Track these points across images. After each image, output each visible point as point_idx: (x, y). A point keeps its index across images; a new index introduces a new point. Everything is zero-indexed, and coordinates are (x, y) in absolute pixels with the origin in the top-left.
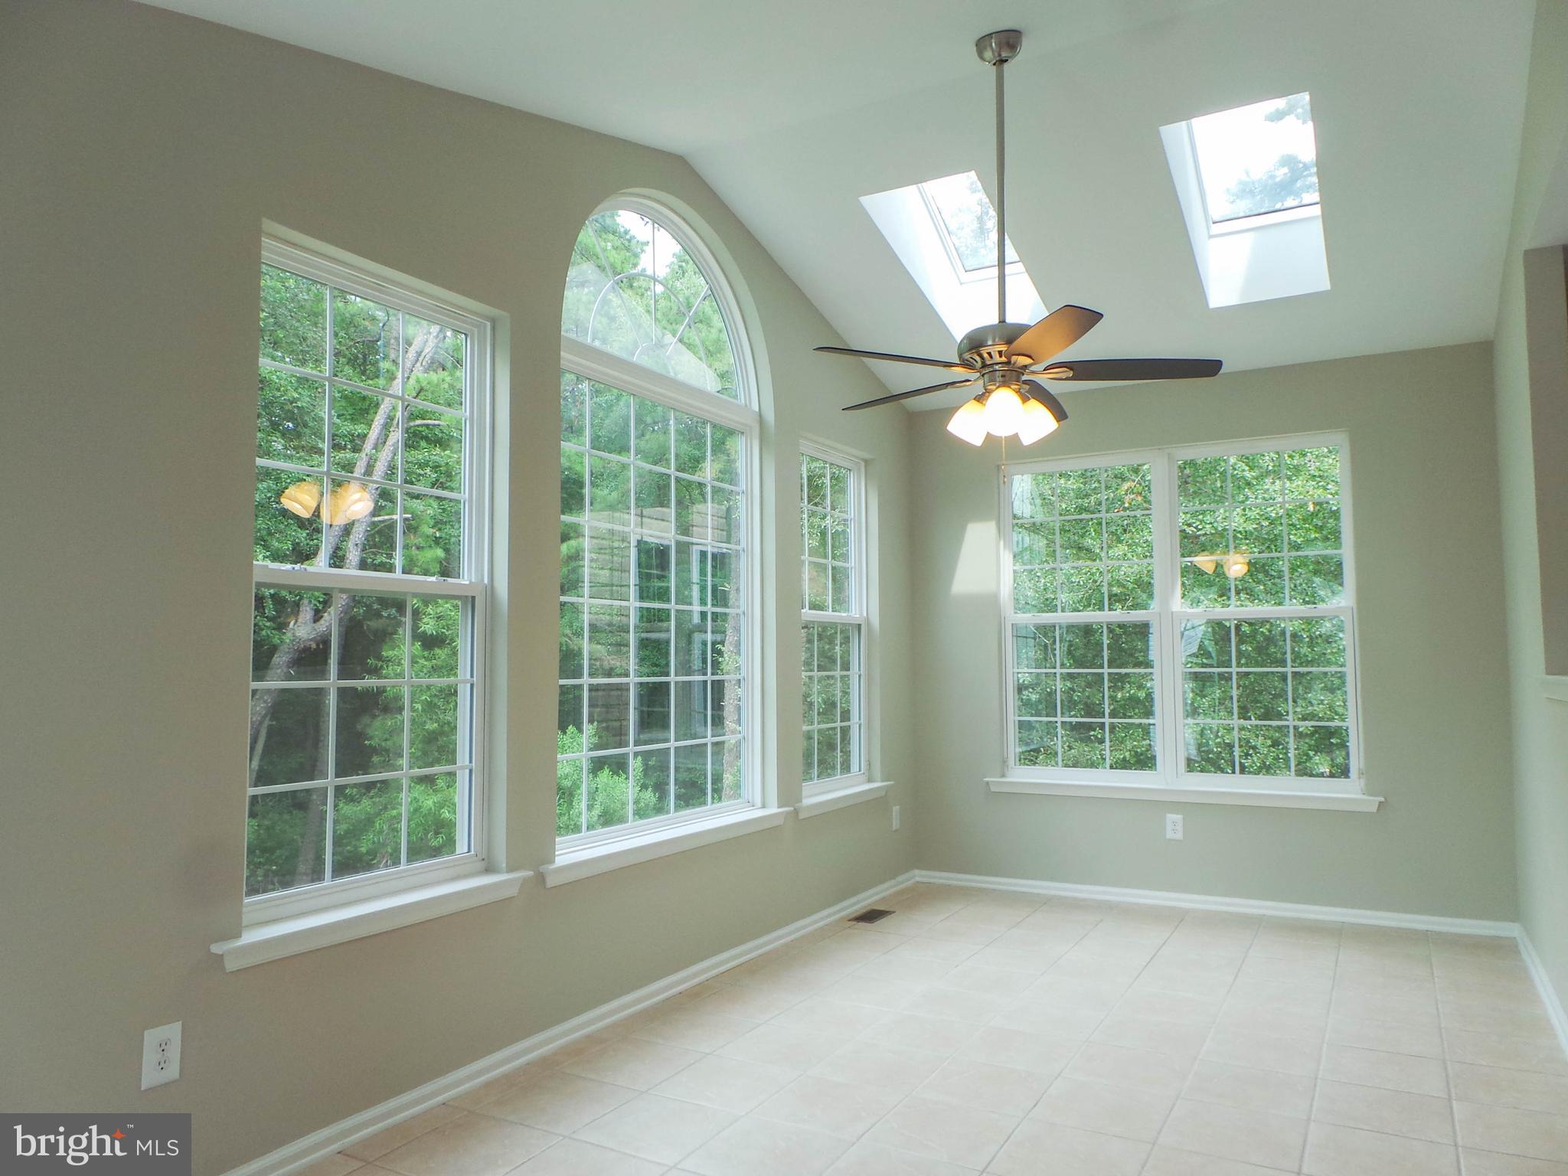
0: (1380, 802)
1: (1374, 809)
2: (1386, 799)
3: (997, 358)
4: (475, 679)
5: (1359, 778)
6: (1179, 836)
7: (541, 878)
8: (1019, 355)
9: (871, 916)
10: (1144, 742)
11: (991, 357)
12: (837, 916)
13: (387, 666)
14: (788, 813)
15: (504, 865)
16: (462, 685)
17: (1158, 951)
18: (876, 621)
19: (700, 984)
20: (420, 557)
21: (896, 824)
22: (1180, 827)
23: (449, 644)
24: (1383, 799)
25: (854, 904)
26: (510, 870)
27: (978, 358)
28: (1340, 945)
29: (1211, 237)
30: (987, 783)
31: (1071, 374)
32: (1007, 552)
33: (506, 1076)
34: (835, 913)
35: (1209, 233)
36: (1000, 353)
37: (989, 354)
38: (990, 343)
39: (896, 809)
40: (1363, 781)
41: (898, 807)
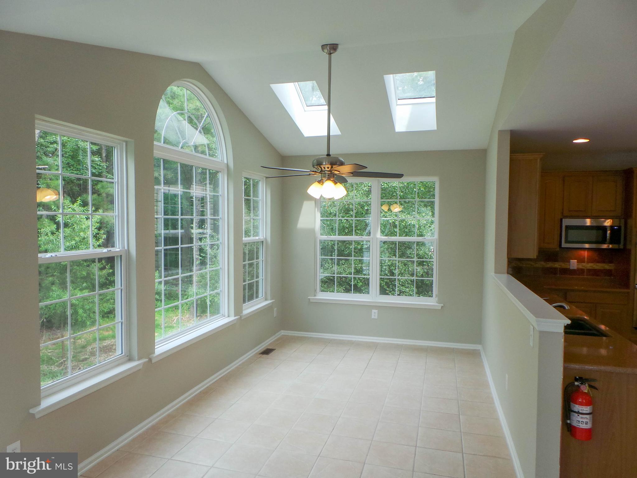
0: (442, 306)
1: (440, 308)
2: (444, 305)
3: (327, 169)
4: (123, 287)
5: (436, 297)
6: (376, 317)
7: (150, 360)
8: (335, 171)
9: (267, 352)
10: (359, 265)
11: (325, 168)
12: (255, 353)
13: (41, 236)
14: (237, 319)
15: (137, 358)
16: (117, 291)
17: (369, 362)
18: (269, 239)
19: (207, 387)
20: (52, 184)
21: (275, 315)
22: (376, 315)
23: (70, 226)
24: (443, 305)
25: (261, 347)
26: (139, 359)
27: (320, 168)
28: (427, 355)
29: (397, 105)
30: (309, 299)
31: (352, 175)
32: (318, 212)
33: (140, 435)
34: (254, 351)
35: (397, 103)
36: (328, 168)
37: (324, 167)
38: (324, 164)
39: (275, 309)
40: (437, 299)
41: (276, 308)
